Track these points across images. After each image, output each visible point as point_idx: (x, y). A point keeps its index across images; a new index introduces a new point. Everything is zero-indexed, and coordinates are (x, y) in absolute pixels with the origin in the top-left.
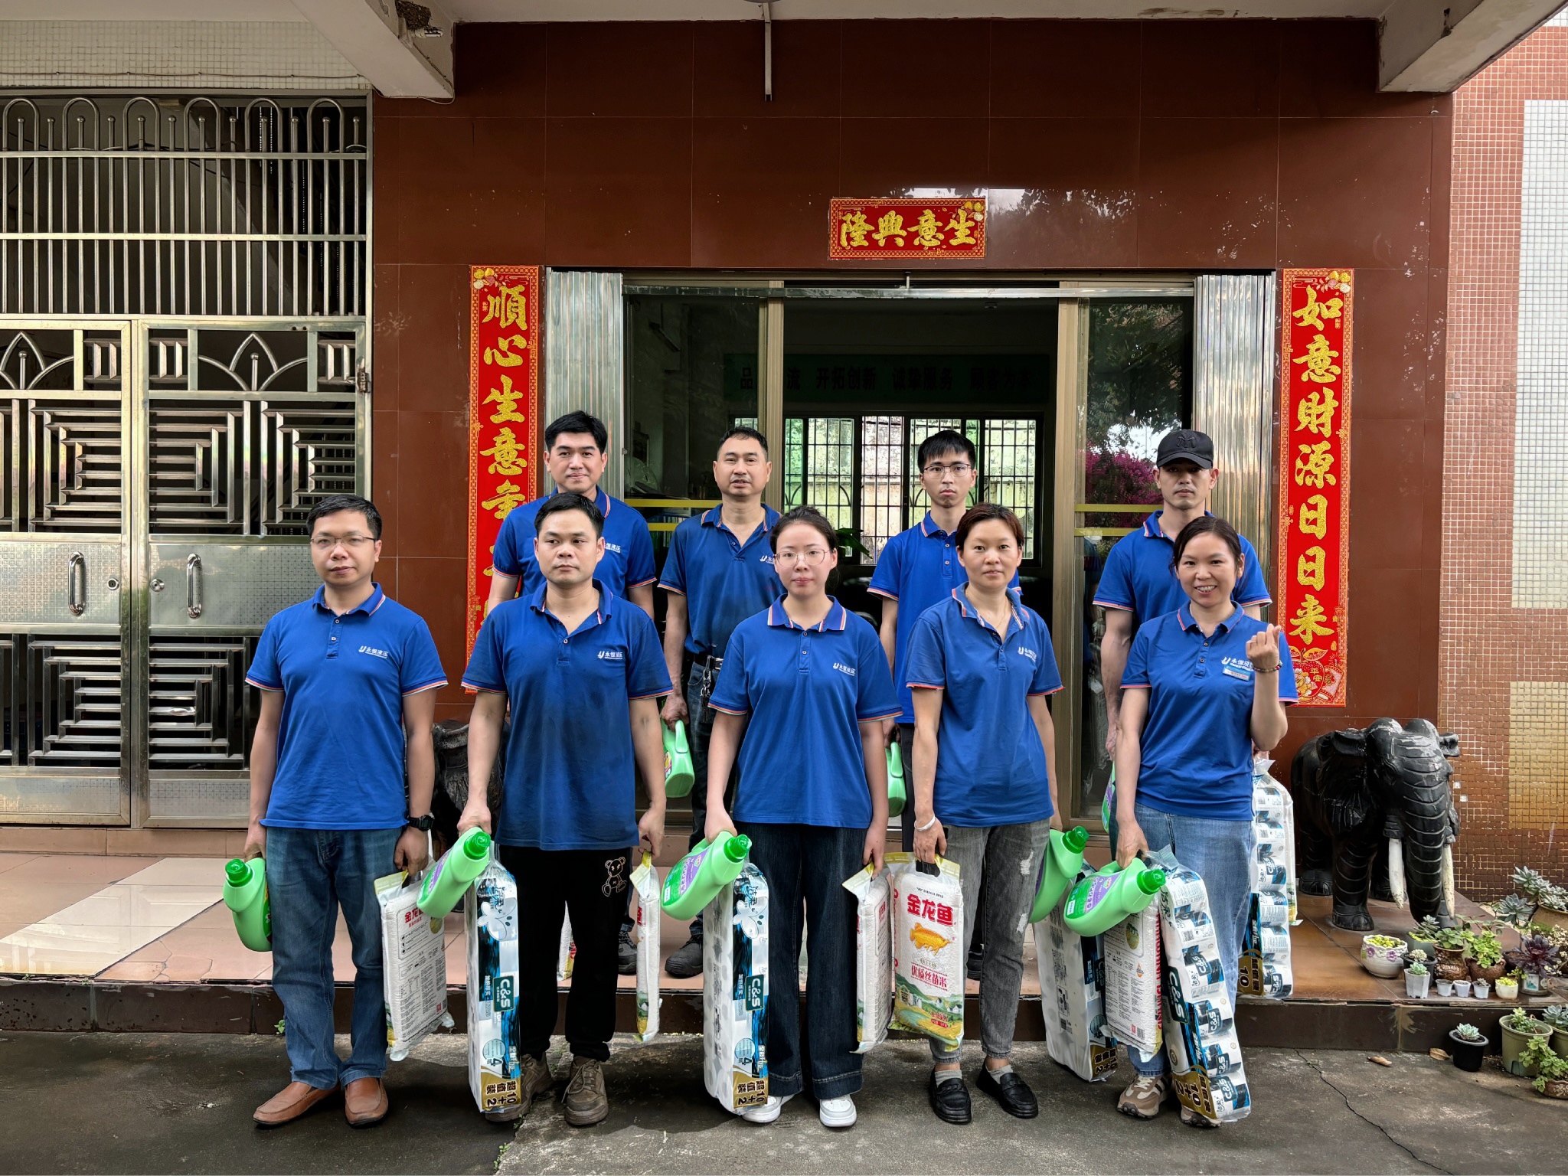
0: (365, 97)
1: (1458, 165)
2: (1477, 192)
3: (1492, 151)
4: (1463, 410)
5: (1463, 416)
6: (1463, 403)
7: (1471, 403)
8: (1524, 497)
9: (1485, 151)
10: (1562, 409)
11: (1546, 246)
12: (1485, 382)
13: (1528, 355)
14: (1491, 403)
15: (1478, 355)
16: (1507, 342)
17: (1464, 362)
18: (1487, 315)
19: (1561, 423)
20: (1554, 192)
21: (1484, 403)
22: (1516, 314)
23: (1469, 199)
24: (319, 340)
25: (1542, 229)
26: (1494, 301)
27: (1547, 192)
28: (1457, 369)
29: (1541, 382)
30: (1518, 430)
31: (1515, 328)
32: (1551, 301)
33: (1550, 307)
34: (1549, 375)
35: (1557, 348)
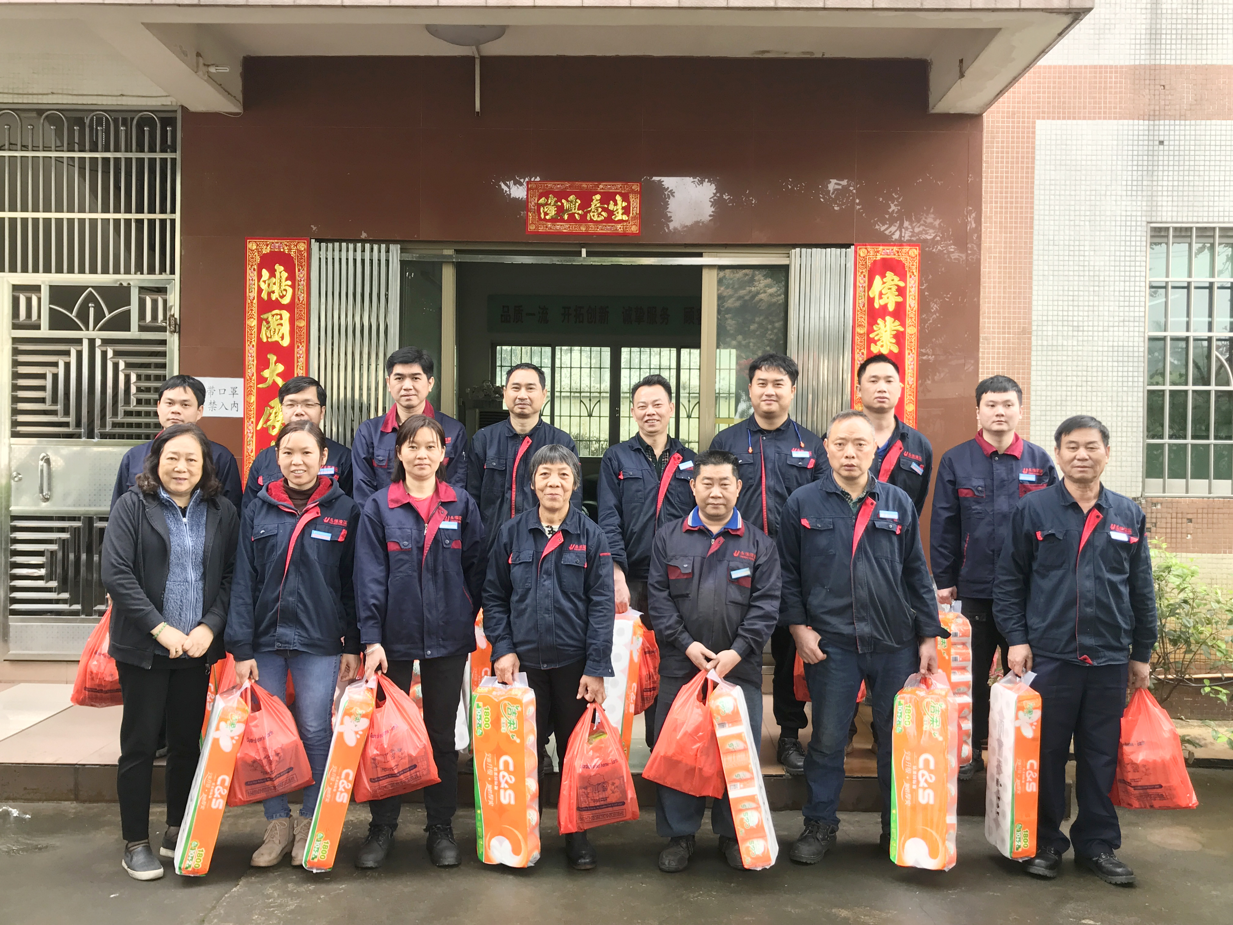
0: (176, 111)
1: (987, 167)
2: (1002, 188)
3: (1013, 158)
4: (993, 348)
5: (993, 353)
6: (994, 343)
7: (999, 343)
8: (1038, 413)
9: (1007, 158)
10: (1065, 348)
11: (1052, 228)
12: (1009, 328)
13: (1040, 308)
14: (1013, 343)
15: (1004, 308)
16: (1025, 298)
17: (994, 313)
18: (1010, 278)
19: (1065, 358)
20: (1058, 187)
21: (1009, 343)
22: (1031, 278)
23: (996, 193)
24: (139, 293)
25: (1050, 215)
26: (1015, 268)
27: (1053, 187)
28: (989, 318)
29: (1050, 328)
30: (1033, 363)
31: (1031, 288)
32: (1056, 268)
33: (1056, 273)
34: (1055, 323)
35: (1060, 303)
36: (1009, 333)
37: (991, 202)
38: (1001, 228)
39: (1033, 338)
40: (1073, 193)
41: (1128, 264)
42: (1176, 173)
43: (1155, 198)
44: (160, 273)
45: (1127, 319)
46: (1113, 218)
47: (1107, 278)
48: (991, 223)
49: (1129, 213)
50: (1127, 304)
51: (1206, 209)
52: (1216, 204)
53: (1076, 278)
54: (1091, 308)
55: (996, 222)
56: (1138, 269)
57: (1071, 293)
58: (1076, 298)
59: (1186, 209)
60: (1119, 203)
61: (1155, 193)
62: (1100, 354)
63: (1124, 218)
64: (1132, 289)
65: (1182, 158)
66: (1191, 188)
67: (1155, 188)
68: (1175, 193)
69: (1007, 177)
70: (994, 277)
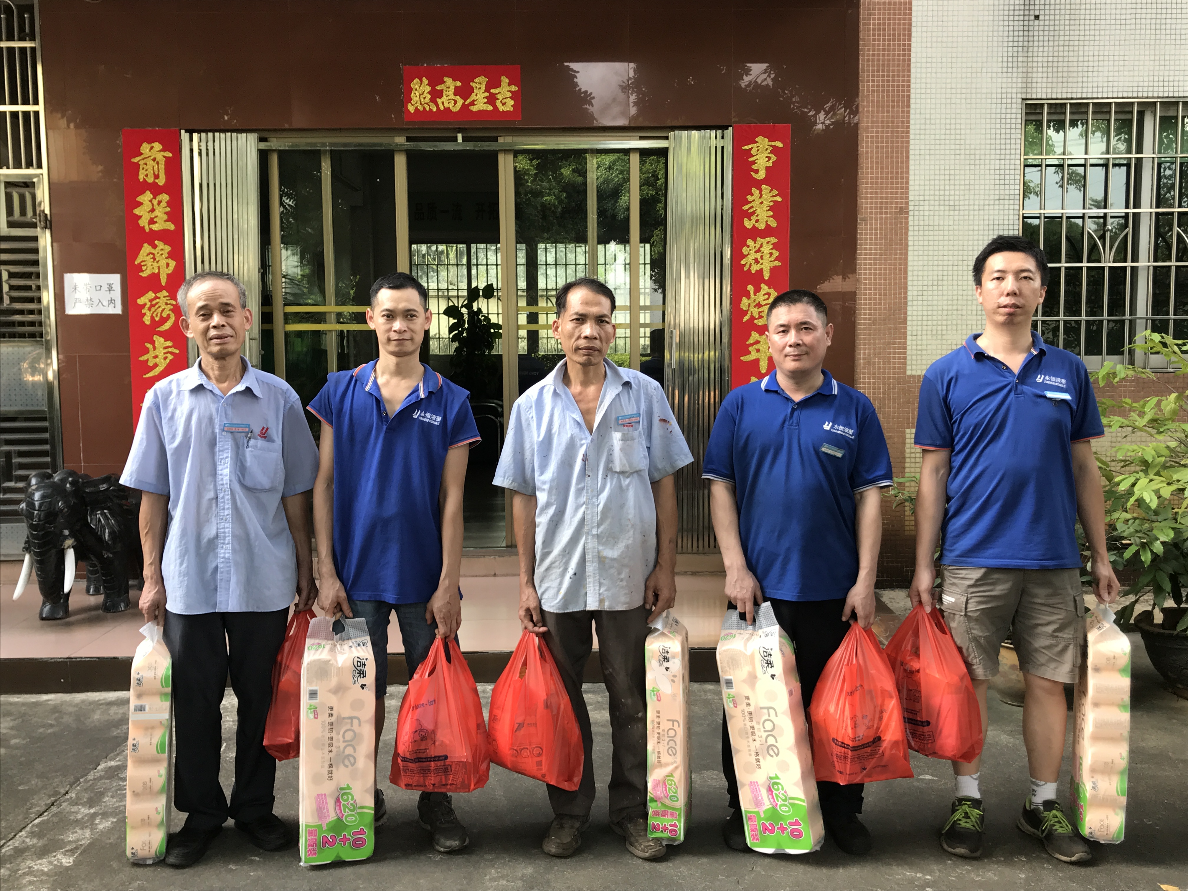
1: (864, 45)
2: (878, 66)
3: (889, 35)
4: (871, 229)
5: (871, 234)
6: (871, 224)
7: (876, 224)
8: (915, 293)
9: (884, 35)
10: (941, 228)
11: (928, 106)
12: (886, 208)
13: (917, 188)
14: (891, 224)
15: (881, 188)
16: (902, 178)
17: (871, 193)
18: (887, 157)
19: (941, 238)
20: (934, 65)
21: (886, 224)
22: (908, 157)
23: (873, 71)
24: (6, 188)
25: (926, 93)
26: (892, 147)
27: (929, 65)
28: (867, 199)
29: (927, 208)
30: (910, 243)
31: (908, 167)
32: (933, 147)
33: (932, 152)
34: (932, 202)
35: (937, 182)
36: (886, 213)
37: (868, 81)
38: (878, 107)
39: (910, 218)
40: (949, 70)
41: (1003, 142)
42: (1051, 49)
43: (1030, 75)
44: (27, 167)
45: (1002, 197)
46: (989, 96)
47: (983, 157)
48: (868, 102)
49: (1004, 91)
50: (1002, 182)
51: (1080, 85)
52: (1090, 80)
53: (953, 157)
54: (967, 187)
56: (1013, 146)
57: (947, 172)
58: (952, 177)
59: (1060, 85)
60: (994, 80)
61: (1030, 70)
62: (976, 233)
63: (999, 96)
64: (1008, 167)
65: (1057, 33)
66: (1066, 64)
67: (1030, 65)
68: (1050, 70)
69: (884, 55)
70: (872, 158)
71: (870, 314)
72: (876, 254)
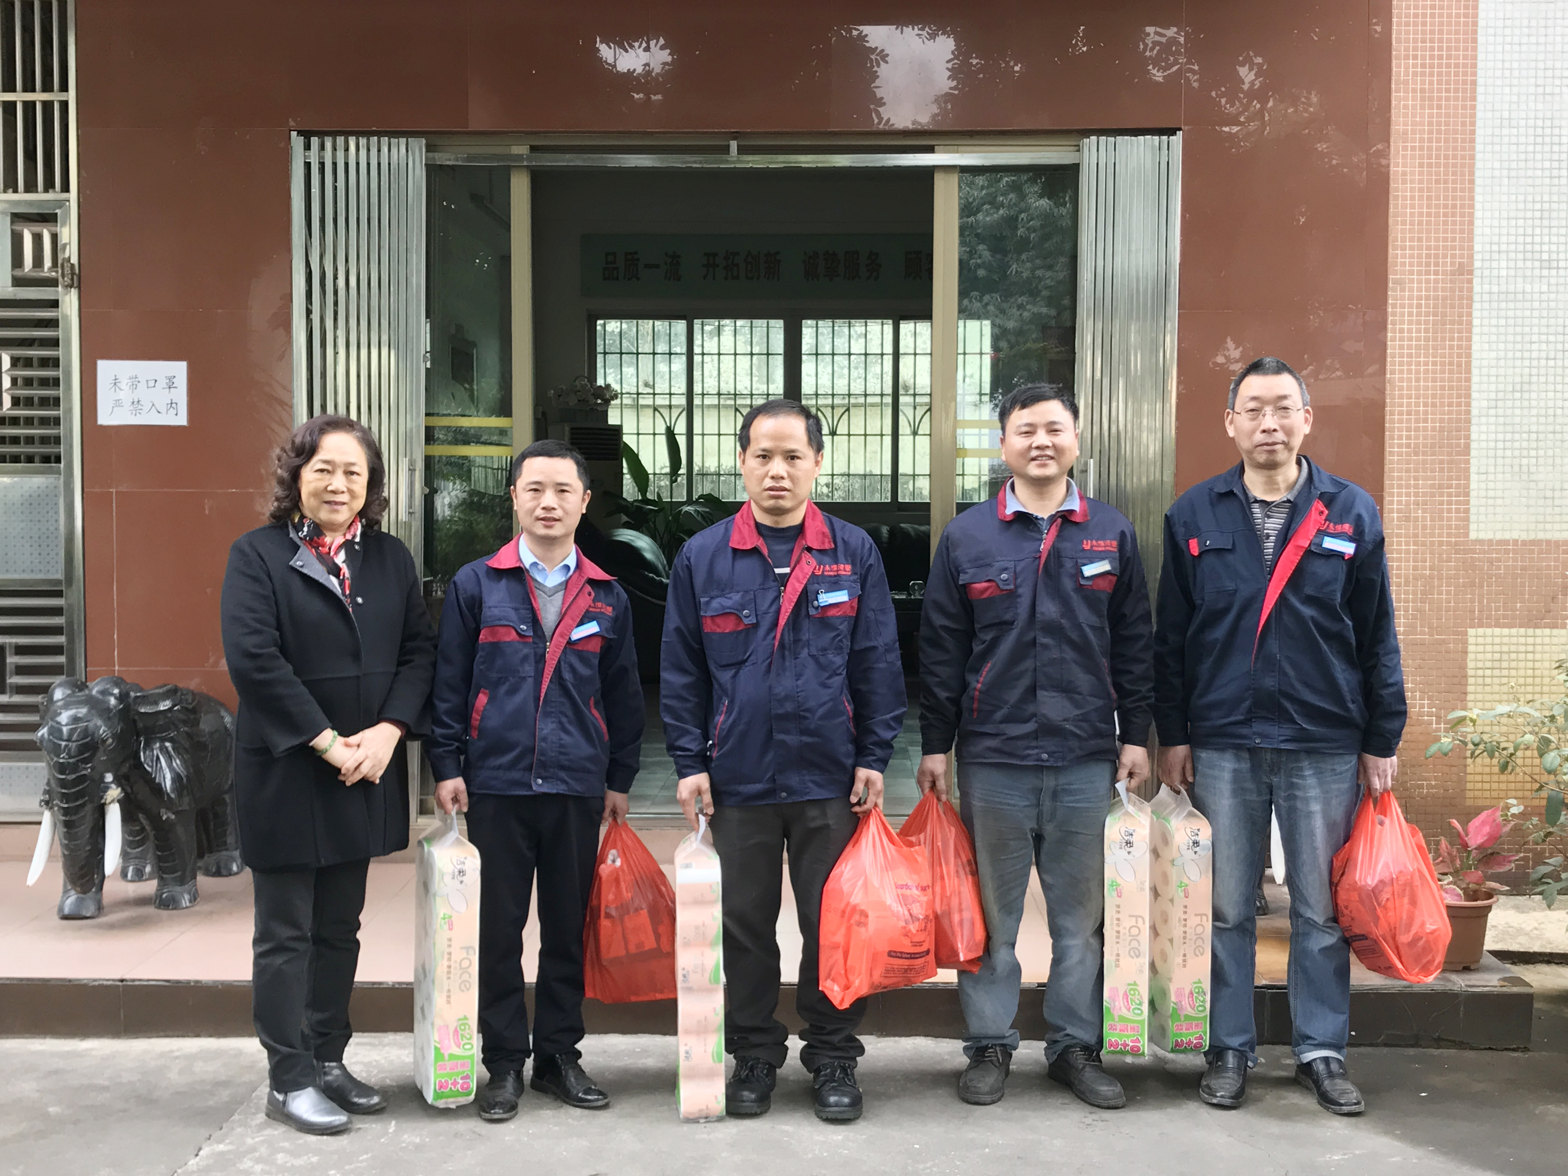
2: (1424, 32)
4: (1411, 297)
5: (1411, 306)
6: (1411, 290)
7: (1419, 290)
8: (1485, 404)
10: (1528, 297)
11: (1507, 98)
12: (1437, 264)
13: (1487, 231)
14: (1444, 290)
15: (1428, 231)
17: (1412, 240)
18: (1438, 182)
19: (1528, 313)
21: (1436, 289)
22: (1472, 182)
23: (1415, 41)
24: (12, 222)
26: (1446, 166)
27: (1508, 31)
28: (1404, 248)
29: (1504, 264)
32: (1514, 165)
33: (1513, 173)
34: (1512, 255)
35: (1521, 222)
36: (1436, 273)
37: (1407, 57)
38: (1423, 99)
39: (1476, 281)
40: (1542, 40)
44: (46, 190)
48: (1406, 91)
55: (1414, 91)
58: (1546, 214)
69: (1433, 16)
71: (1408, 437)
72: (1418, 339)
